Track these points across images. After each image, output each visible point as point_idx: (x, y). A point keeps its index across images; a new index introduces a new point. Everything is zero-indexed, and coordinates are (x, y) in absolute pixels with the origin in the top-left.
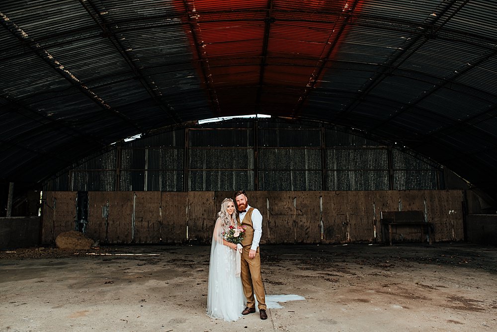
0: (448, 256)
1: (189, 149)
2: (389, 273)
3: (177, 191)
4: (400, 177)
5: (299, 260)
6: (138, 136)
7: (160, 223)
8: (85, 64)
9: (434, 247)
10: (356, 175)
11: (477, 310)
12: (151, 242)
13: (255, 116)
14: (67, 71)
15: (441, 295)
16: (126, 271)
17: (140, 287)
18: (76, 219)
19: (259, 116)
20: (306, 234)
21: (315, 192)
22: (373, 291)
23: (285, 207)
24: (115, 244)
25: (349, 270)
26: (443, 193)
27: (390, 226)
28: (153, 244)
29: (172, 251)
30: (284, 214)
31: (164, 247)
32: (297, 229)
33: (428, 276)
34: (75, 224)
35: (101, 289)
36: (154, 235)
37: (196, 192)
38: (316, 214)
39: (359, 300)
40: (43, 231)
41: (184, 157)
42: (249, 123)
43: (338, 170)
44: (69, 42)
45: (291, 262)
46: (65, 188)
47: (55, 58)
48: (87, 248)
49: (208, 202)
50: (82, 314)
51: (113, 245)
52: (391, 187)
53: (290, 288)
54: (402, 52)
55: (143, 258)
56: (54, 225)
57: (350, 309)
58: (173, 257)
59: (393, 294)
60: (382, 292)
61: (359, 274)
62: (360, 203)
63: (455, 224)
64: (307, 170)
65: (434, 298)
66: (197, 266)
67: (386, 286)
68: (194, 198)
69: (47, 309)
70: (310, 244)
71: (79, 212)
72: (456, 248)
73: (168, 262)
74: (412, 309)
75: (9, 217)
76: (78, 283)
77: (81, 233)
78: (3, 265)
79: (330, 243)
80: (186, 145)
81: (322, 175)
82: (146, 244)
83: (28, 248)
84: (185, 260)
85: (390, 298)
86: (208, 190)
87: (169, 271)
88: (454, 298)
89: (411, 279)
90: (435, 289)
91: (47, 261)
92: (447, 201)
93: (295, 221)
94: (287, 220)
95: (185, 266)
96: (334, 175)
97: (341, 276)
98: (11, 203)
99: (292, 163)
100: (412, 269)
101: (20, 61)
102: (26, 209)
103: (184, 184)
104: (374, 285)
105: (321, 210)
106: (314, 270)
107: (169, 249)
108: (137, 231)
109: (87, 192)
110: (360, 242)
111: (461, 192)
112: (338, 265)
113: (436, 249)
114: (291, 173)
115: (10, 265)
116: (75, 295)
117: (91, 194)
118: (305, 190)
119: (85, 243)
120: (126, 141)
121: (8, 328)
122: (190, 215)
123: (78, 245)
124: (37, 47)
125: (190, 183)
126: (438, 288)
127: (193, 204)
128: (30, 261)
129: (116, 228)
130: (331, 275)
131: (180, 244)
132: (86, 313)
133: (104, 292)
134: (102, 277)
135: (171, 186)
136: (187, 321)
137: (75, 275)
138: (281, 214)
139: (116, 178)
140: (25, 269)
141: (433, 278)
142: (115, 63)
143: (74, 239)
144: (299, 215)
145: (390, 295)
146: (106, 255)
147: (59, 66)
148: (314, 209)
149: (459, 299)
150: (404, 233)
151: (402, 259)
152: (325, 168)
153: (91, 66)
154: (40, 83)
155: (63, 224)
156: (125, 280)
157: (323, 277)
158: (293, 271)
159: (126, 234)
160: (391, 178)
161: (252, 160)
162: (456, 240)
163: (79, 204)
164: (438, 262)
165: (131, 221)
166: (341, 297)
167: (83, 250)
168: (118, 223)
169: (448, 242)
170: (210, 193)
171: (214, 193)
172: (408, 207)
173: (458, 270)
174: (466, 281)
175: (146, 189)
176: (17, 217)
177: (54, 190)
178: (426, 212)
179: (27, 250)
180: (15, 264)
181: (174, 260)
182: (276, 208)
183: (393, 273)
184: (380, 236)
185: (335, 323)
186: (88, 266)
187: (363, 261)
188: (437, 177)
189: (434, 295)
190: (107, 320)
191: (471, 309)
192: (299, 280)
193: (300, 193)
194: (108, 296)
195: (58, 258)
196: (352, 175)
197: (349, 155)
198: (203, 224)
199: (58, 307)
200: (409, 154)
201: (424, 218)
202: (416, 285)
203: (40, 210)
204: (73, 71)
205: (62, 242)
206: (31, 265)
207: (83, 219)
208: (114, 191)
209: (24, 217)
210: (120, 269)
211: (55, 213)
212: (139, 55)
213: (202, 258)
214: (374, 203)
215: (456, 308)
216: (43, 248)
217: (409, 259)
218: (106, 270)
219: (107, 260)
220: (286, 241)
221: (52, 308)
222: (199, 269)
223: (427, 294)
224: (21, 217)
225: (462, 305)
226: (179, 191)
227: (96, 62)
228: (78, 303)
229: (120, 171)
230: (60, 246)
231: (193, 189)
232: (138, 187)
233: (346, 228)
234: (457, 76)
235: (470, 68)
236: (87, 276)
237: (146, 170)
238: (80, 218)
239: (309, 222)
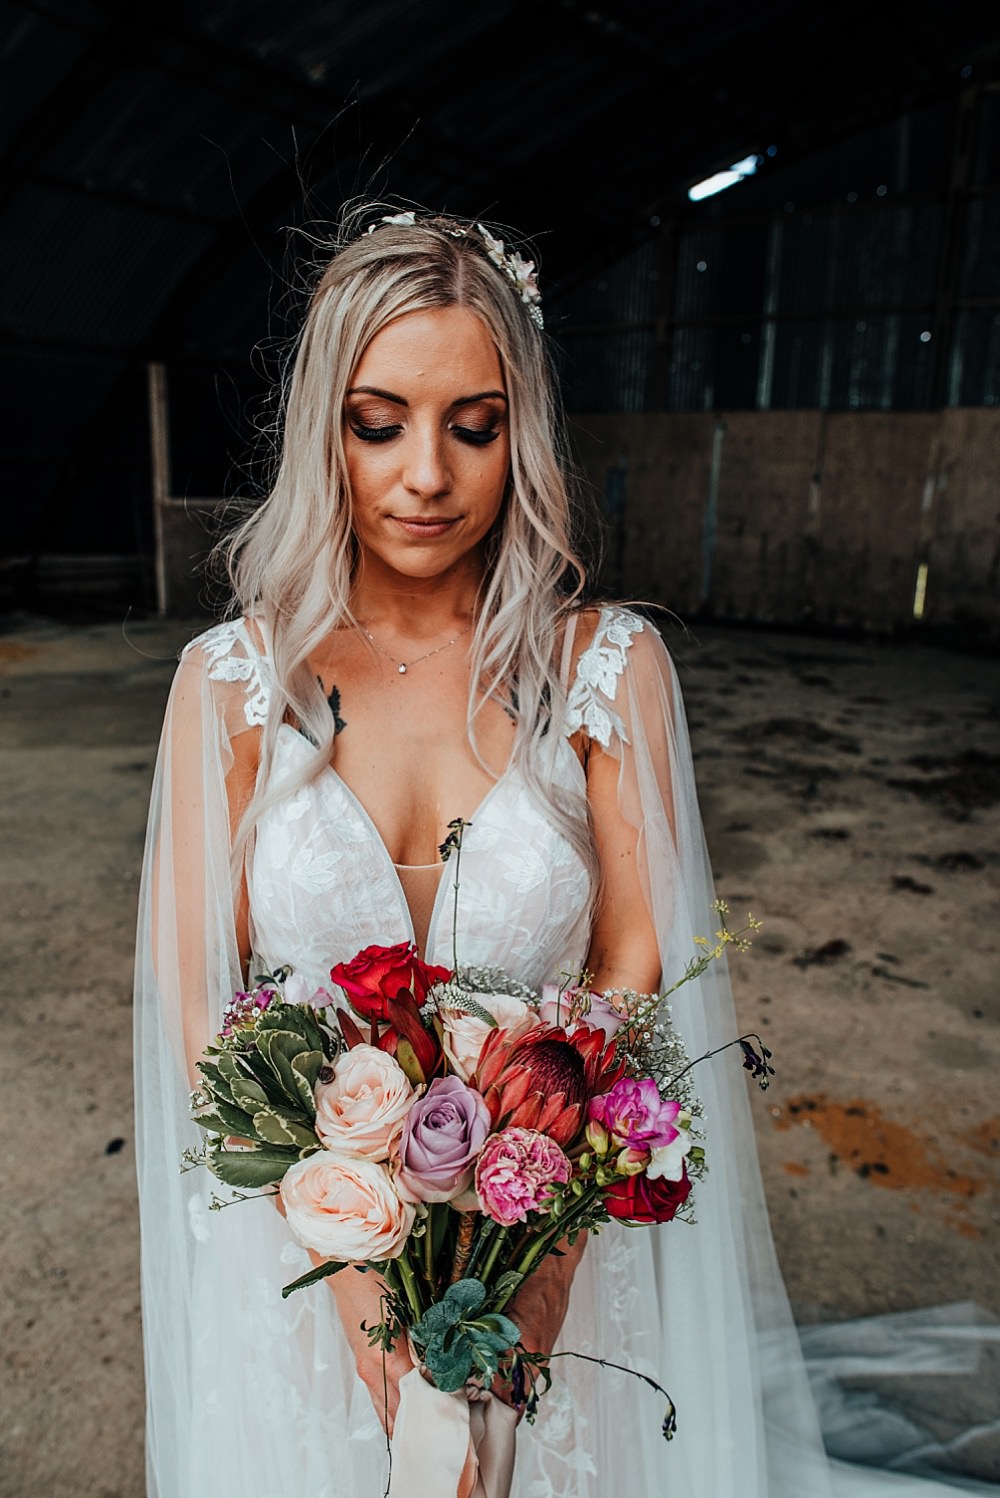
3: (893, 408)
7: (811, 546)
12: (771, 618)
28: (777, 627)
36: (785, 593)
37: (981, 413)
68: (970, 438)
103: (927, 374)
108: (723, 572)
120: (694, 196)
122: (939, 511)
125: (957, 371)
127: (958, 470)
129: (650, 554)
131: (881, 637)
135: (871, 385)
159: (681, 578)
165: (702, 529)
175: (764, 398)
198: (996, 560)
226: (904, 409)
229: (670, 329)
231: (971, 399)
232: (736, 396)
237: (770, 318)
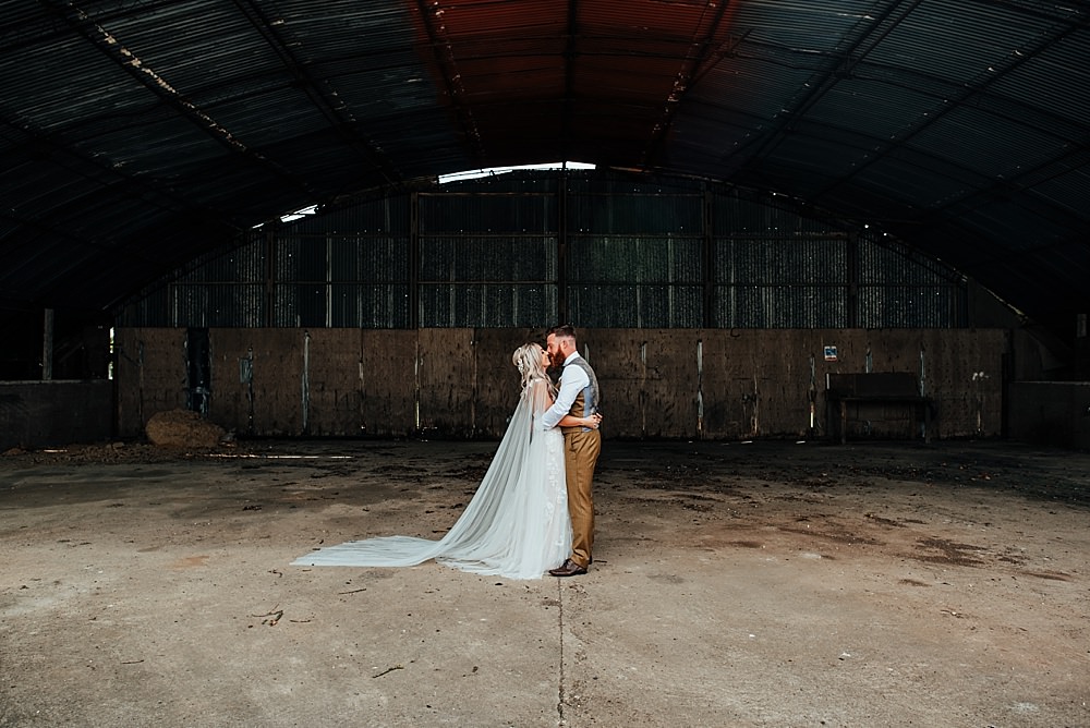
0: (956, 465)
1: (419, 238)
2: (818, 495)
3: (394, 328)
4: (873, 301)
5: (641, 470)
6: (311, 211)
7: (362, 395)
8: (186, 55)
9: (933, 449)
10: (777, 295)
11: (967, 563)
12: (343, 433)
13: (560, 165)
14: (149, 71)
15: (905, 537)
16: (287, 488)
17: (312, 516)
18: (186, 385)
19: (570, 165)
20: (667, 419)
21: (687, 331)
22: (774, 528)
23: (624, 362)
24: (269, 437)
25: (738, 490)
26: (964, 334)
27: (843, 404)
28: (347, 438)
29: (384, 451)
30: (621, 378)
31: (369, 444)
32: (647, 409)
33: (896, 502)
34: (184, 396)
35: (234, 519)
36: (350, 420)
37: (435, 331)
38: (689, 378)
39: (739, 543)
40: (120, 409)
41: (409, 254)
42: (547, 182)
43: (738, 285)
44: (147, 8)
45: (624, 475)
46: (159, 320)
47: (121, 43)
48: (210, 444)
49: (461, 351)
50: (196, 561)
51: (264, 439)
52: (851, 322)
53: (610, 520)
54: (873, 26)
55: (325, 464)
56: (141, 397)
57: (718, 558)
58: (385, 462)
59: (812, 533)
60: (791, 531)
61: (757, 496)
62: (783, 355)
63: (984, 401)
64: (671, 284)
65: (892, 541)
66: (431, 479)
67: (803, 519)
68: (432, 341)
69: (130, 553)
70: (674, 439)
71: (193, 370)
72: (978, 451)
73: (374, 471)
74: (840, 559)
75: (49, 381)
76: (191, 509)
77: (197, 414)
78: (43, 475)
79: (715, 439)
80: (413, 230)
81: (704, 295)
82: (332, 438)
83: (91, 443)
84: (410, 469)
85: (803, 540)
86: (459, 325)
87: (373, 488)
88: (931, 543)
89: (860, 508)
90: (901, 526)
91: (131, 468)
92: (971, 352)
93: (643, 393)
94: (626, 389)
95: (407, 479)
96: (729, 295)
97: (719, 501)
98: (50, 351)
99: (640, 269)
100: (869, 489)
101: (47, 49)
102: (83, 362)
103: (408, 313)
104: (780, 518)
105: (700, 368)
106: (668, 488)
107: (380, 448)
108: (314, 411)
109: (206, 330)
110: (779, 437)
111: (1001, 333)
112: (719, 481)
113: (935, 452)
114: (638, 291)
115: (56, 474)
116: (183, 529)
117: (214, 335)
118: (666, 327)
119: (206, 434)
120: (284, 221)
121: (57, 582)
122: (422, 375)
123: (192, 437)
124: (81, 18)
125: (422, 311)
126: (907, 524)
127: (428, 356)
128: (97, 469)
129: (271, 404)
130: (699, 498)
131: (402, 438)
132: (204, 561)
133: (241, 525)
134: (238, 499)
135: (383, 317)
136: (395, 575)
137: (185, 495)
138: (614, 377)
139: (266, 299)
140: (88, 483)
141: (905, 507)
142: (251, 51)
143: (184, 427)
144: (652, 379)
145: (805, 536)
146: (248, 458)
147: (131, 58)
148: (684, 367)
149: (940, 544)
150: (872, 419)
151: (855, 471)
152: (709, 280)
153: (199, 59)
154: (93, 97)
155: (161, 396)
156: (284, 504)
157: (682, 502)
158: (625, 490)
159: (290, 416)
160: (852, 302)
161: (554, 262)
162: (983, 434)
163: (191, 353)
164: (929, 476)
165: (301, 389)
166: (707, 537)
167: (202, 448)
168: (273, 393)
169: (965, 439)
170: (465, 331)
171: (472, 332)
172: (885, 364)
173: (964, 492)
174: (970, 513)
175: (329, 322)
176: (64, 381)
177: (139, 325)
178: (924, 376)
179: (88, 449)
180: (64, 474)
181: (386, 469)
182: (605, 364)
183: (827, 495)
184: (822, 425)
185: (680, 581)
186: (211, 478)
187: (774, 473)
188: (952, 301)
189: (894, 538)
190: (242, 572)
191: (957, 562)
192: (631, 506)
193: (655, 334)
194: (249, 531)
195: (151, 463)
196: (767, 295)
197: (763, 251)
198: (450, 397)
199: (150, 550)
200: (895, 251)
201: (918, 388)
202: (865, 518)
203: (111, 367)
204: (163, 69)
205: (157, 431)
206: (97, 475)
207: (201, 385)
208: (263, 326)
209: (78, 381)
210: (276, 483)
211: (142, 373)
212: (300, 34)
213: (443, 465)
214: (813, 355)
215: (928, 559)
216: (122, 444)
217: (870, 471)
218: (245, 485)
219: (251, 467)
220: (623, 434)
221: (140, 551)
222: (433, 486)
223: (880, 536)
224: (72, 381)
225: (941, 553)
226: (400, 328)
227: (209, 51)
228: (190, 543)
229: (275, 286)
230: (156, 440)
231: (430, 324)
232: (314, 320)
233: (750, 408)
234: (993, 79)
235: (1020, 62)
236: (207, 497)
237: (329, 283)
238: (194, 384)
239: (673, 394)
